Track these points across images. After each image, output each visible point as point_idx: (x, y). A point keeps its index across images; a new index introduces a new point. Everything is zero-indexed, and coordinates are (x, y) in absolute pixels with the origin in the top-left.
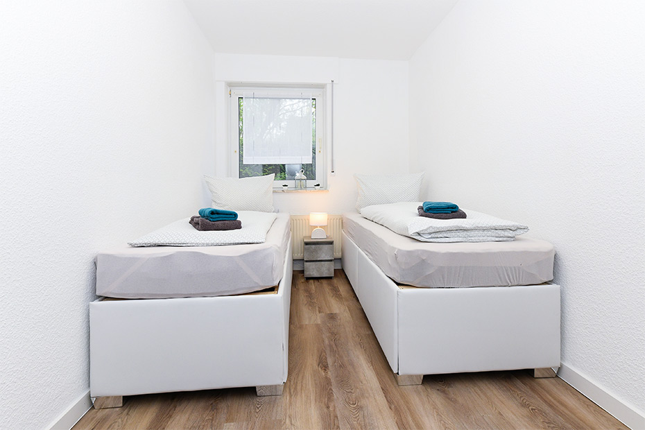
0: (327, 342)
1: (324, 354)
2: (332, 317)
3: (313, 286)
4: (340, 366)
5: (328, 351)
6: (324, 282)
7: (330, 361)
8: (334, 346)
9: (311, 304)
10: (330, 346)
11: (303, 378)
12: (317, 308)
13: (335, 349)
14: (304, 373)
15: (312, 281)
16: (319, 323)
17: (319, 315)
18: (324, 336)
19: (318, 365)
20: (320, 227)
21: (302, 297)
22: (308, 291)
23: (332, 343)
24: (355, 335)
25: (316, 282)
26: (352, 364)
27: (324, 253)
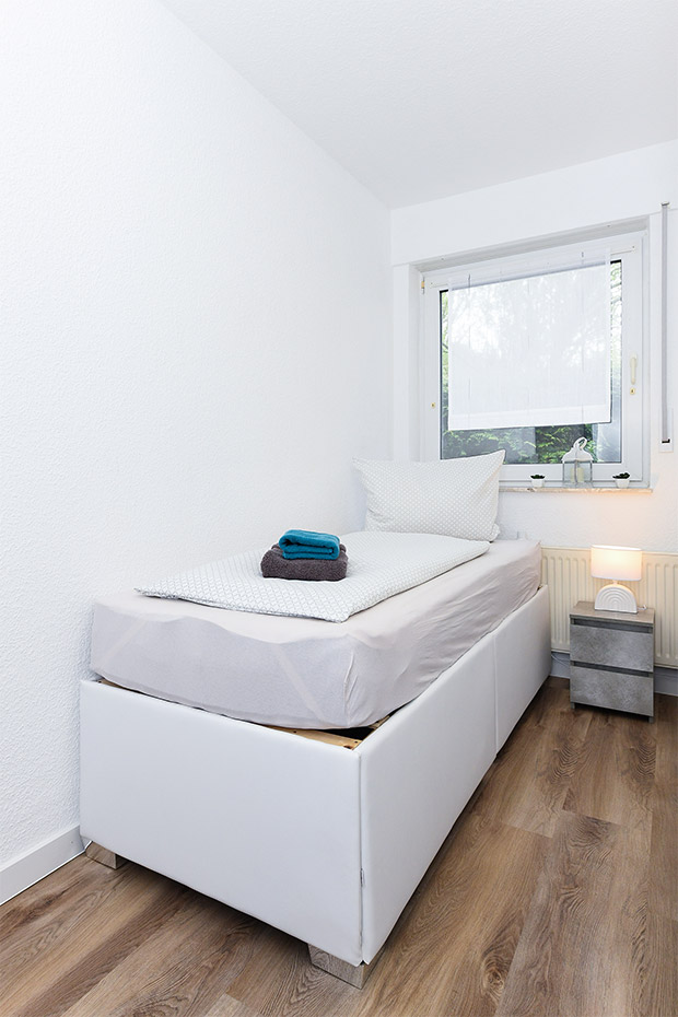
0: (541, 896)
1: (515, 926)
2: (593, 830)
3: (586, 727)
4: (542, 986)
5: (530, 927)
6: (623, 726)
7: (521, 956)
8: (555, 918)
9: (554, 778)
10: (546, 912)
11: (429, 970)
12: (564, 794)
13: (554, 927)
14: (439, 957)
15: (588, 716)
16: (550, 835)
17: (560, 812)
18: (542, 877)
19: (485, 954)
20: (620, 582)
21: (541, 749)
22: (563, 739)
23: (556, 908)
24: (633, 910)
25: (599, 722)
26: (579, 997)
27: (628, 652)
